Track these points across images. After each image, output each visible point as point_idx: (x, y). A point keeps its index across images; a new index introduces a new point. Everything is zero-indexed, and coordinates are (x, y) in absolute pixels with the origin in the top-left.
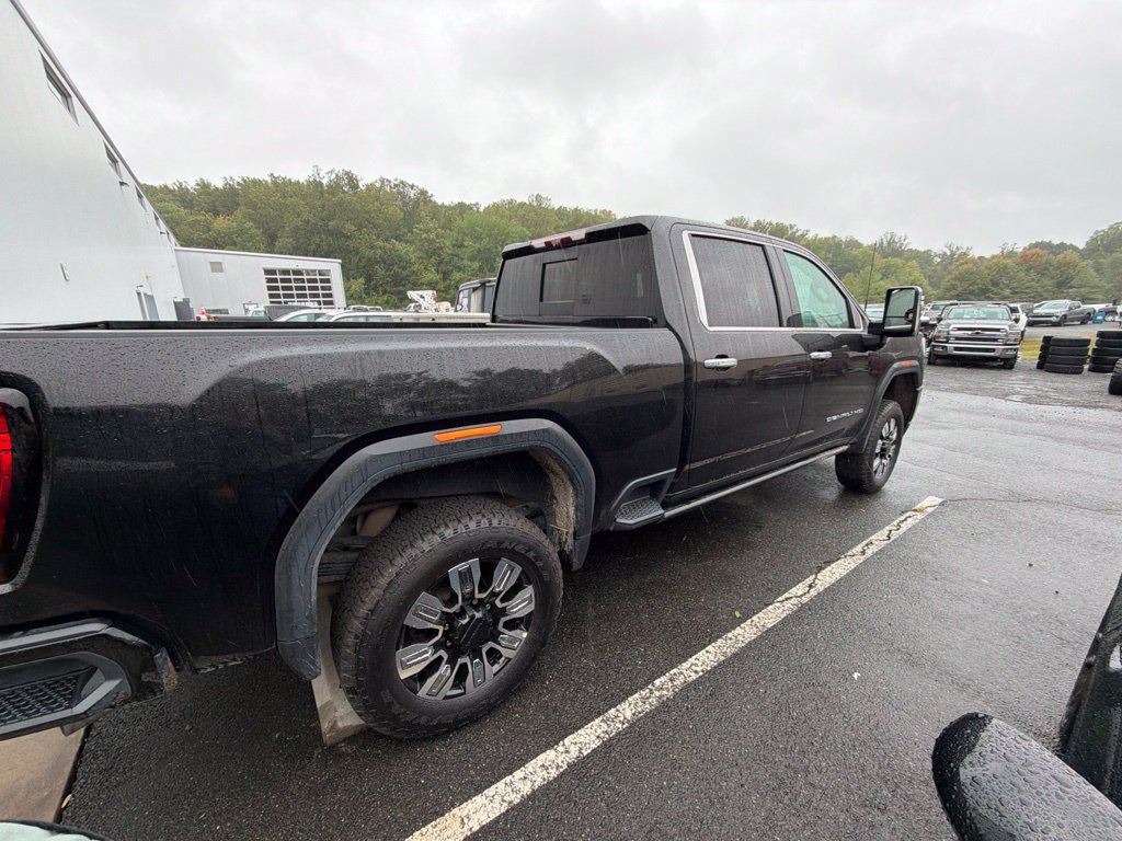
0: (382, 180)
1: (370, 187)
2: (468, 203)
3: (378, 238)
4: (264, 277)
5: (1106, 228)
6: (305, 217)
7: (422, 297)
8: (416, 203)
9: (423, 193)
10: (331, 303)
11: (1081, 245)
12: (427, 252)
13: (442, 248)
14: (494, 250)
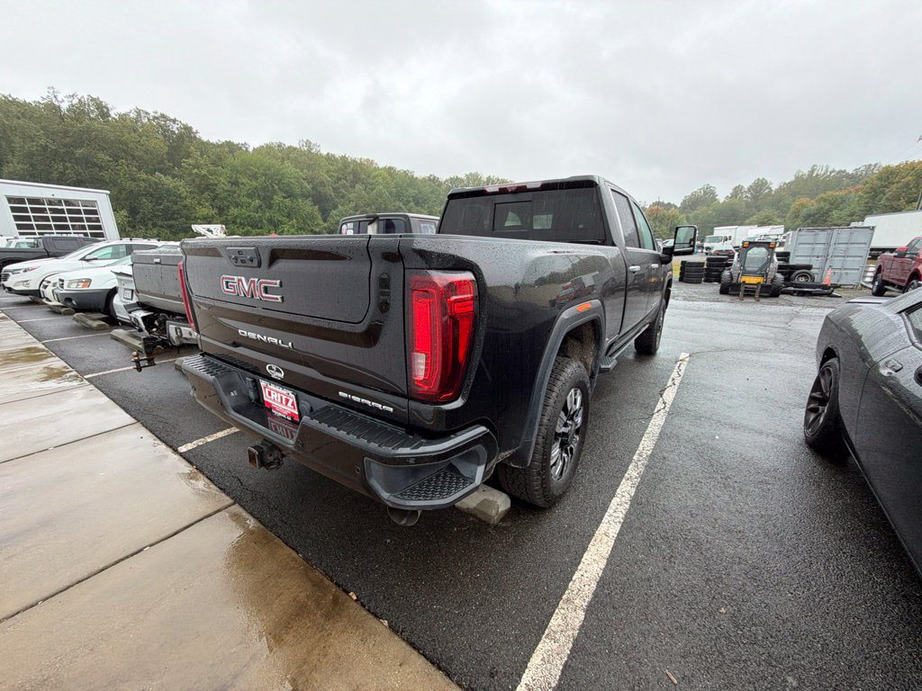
0: (138, 112)
1: (123, 117)
2: (236, 142)
3: (140, 170)
4: (8, 206)
5: (689, 194)
6: (42, 142)
7: (209, 230)
8: (181, 136)
9: (188, 129)
10: (101, 235)
11: (679, 205)
12: (199, 187)
13: (216, 185)
14: (270, 188)
